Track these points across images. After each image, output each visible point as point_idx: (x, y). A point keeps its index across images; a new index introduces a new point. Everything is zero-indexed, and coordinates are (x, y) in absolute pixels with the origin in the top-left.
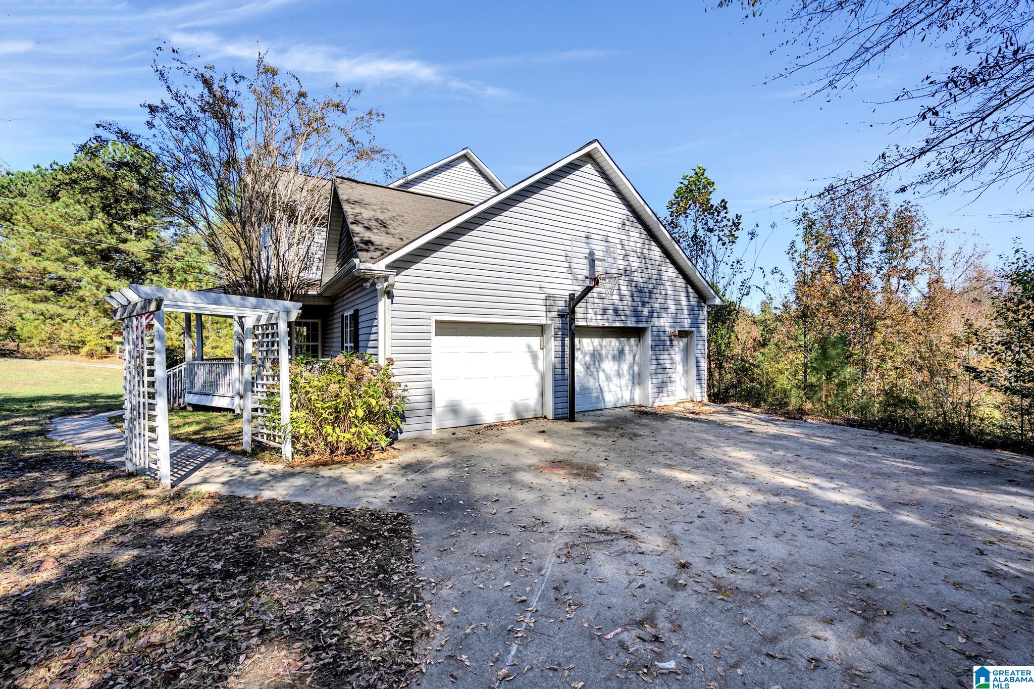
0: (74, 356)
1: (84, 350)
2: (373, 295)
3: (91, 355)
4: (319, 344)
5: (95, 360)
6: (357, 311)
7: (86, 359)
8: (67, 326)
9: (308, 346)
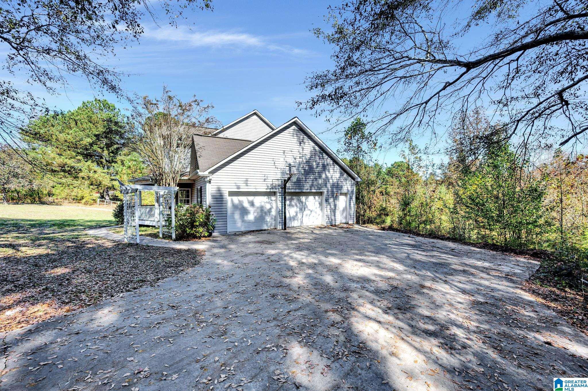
0: (78, 204)
1: (84, 201)
2: (205, 183)
3: (86, 203)
4: (190, 199)
5: (88, 206)
6: (201, 187)
7: (84, 206)
8: (75, 189)
9: (185, 200)
